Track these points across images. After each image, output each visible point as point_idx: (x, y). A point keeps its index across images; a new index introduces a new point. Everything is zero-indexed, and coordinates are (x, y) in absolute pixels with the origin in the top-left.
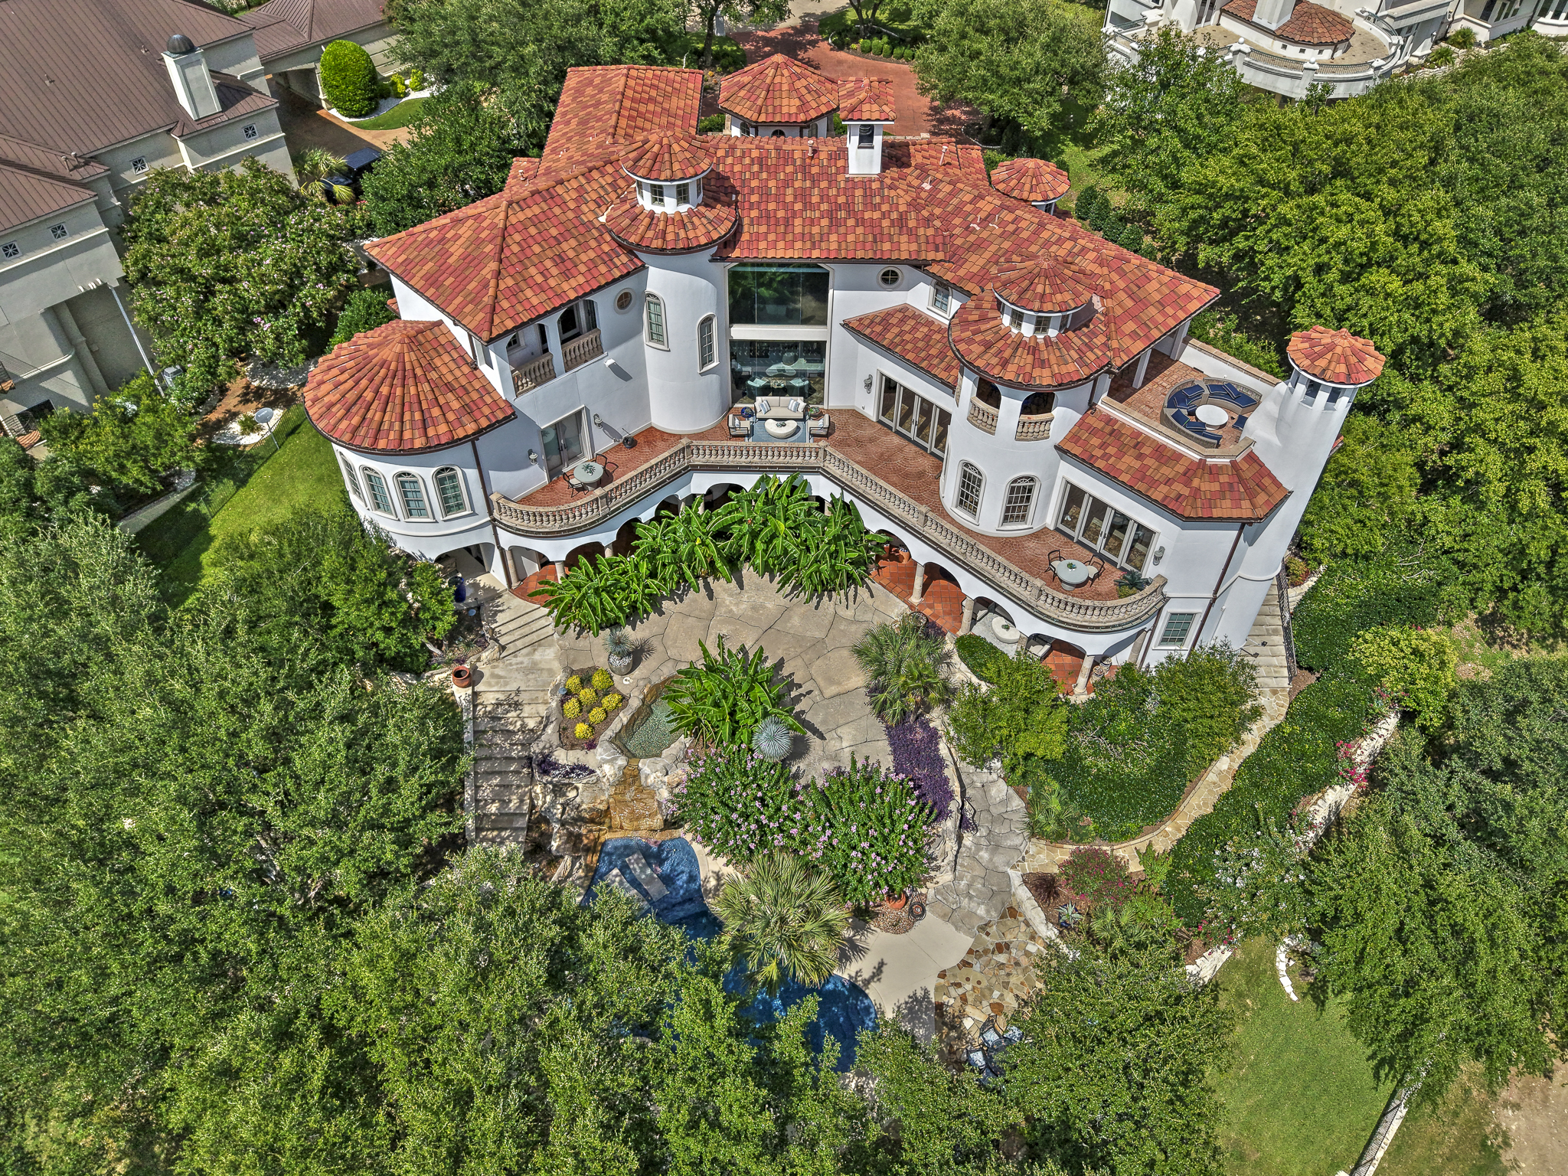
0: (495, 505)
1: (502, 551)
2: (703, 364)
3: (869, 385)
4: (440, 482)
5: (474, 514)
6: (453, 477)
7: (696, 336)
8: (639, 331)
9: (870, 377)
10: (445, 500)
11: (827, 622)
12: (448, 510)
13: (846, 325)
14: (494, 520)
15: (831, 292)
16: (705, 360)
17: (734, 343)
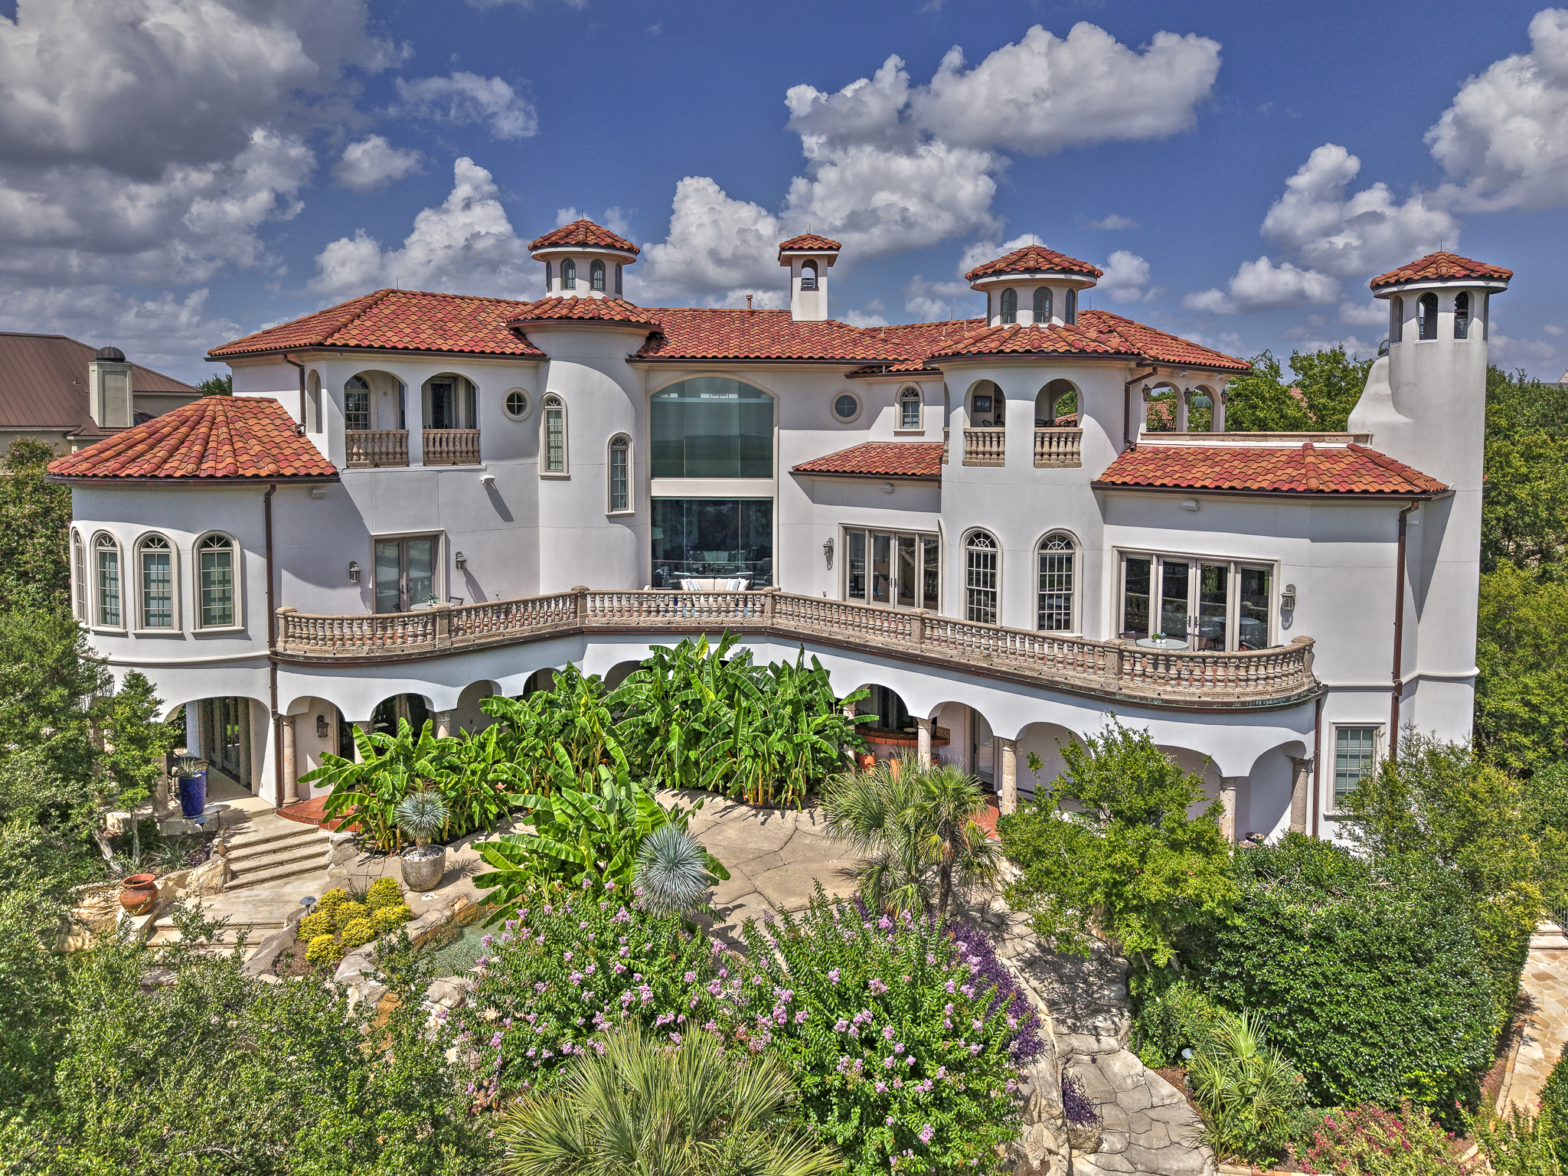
0: (282, 622)
1: (279, 720)
2: (613, 506)
3: (829, 550)
4: (205, 561)
5: (242, 634)
6: (226, 559)
7: (605, 458)
8: (533, 453)
9: (831, 540)
10: (205, 598)
11: (782, 836)
12: (206, 618)
13: (797, 472)
14: (276, 653)
15: (776, 429)
16: (617, 499)
17: (655, 502)
